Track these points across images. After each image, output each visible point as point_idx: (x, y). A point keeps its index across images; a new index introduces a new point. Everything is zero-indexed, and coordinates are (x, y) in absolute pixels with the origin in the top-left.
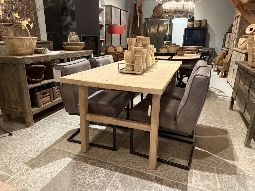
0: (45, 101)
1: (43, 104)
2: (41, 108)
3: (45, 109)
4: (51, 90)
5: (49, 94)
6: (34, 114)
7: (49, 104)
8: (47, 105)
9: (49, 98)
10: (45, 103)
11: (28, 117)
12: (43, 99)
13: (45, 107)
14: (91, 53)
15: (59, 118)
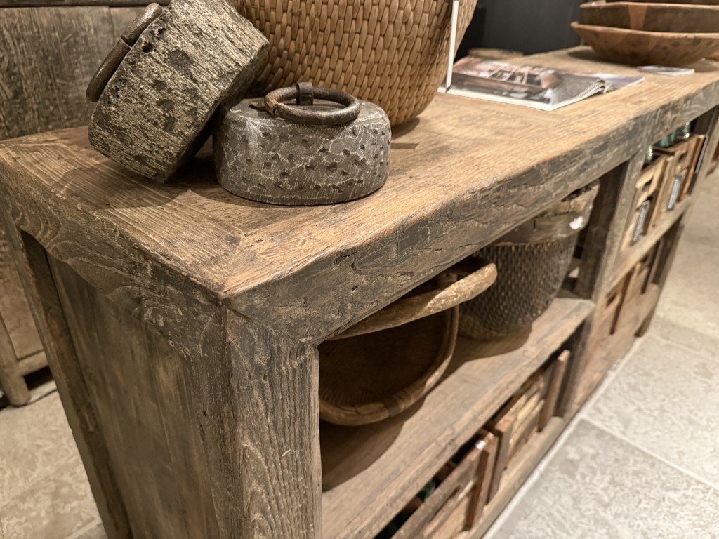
4: (490, 458)
5: (470, 485)
9: (463, 513)
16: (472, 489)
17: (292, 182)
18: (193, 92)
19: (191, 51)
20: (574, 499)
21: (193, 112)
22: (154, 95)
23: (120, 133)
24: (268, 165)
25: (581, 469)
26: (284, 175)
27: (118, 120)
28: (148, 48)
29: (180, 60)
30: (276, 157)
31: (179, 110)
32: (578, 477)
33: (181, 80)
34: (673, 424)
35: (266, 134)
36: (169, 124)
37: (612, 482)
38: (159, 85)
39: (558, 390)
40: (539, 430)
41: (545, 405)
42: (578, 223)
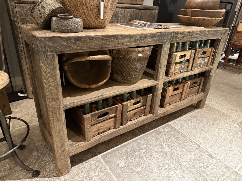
0: (103, 128)
2: (90, 144)
3: (100, 142)
4: (118, 109)
5: (114, 115)
6: (71, 155)
10: (101, 131)
11: (58, 160)
12: (98, 125)
13: (99, 139)
14: (222, 34)
15: (127, 166)
16: (115, 117)
17: (58, 28)
18: (45, 12)
19: (45, 6)
20: (156, 139)
21: (44, 15)
22: (39, 12)
23: (34, 18)
24: (55, 25)
25: (162, 133)
26: (57, 27)
27: (34, 16)
28: (38, 5)
29: (43, 7)
30: (56, 24)
31: (42, 15)
32: (160, 135)
33: (43, 10)
34: (196, 130)
35: (55, 20)
36: (41, 17)
37: (170, 138)
38: (40, 11)
39: (150, 105)
40: (145, 115)
41: (145, 108)
42: (140, 55)
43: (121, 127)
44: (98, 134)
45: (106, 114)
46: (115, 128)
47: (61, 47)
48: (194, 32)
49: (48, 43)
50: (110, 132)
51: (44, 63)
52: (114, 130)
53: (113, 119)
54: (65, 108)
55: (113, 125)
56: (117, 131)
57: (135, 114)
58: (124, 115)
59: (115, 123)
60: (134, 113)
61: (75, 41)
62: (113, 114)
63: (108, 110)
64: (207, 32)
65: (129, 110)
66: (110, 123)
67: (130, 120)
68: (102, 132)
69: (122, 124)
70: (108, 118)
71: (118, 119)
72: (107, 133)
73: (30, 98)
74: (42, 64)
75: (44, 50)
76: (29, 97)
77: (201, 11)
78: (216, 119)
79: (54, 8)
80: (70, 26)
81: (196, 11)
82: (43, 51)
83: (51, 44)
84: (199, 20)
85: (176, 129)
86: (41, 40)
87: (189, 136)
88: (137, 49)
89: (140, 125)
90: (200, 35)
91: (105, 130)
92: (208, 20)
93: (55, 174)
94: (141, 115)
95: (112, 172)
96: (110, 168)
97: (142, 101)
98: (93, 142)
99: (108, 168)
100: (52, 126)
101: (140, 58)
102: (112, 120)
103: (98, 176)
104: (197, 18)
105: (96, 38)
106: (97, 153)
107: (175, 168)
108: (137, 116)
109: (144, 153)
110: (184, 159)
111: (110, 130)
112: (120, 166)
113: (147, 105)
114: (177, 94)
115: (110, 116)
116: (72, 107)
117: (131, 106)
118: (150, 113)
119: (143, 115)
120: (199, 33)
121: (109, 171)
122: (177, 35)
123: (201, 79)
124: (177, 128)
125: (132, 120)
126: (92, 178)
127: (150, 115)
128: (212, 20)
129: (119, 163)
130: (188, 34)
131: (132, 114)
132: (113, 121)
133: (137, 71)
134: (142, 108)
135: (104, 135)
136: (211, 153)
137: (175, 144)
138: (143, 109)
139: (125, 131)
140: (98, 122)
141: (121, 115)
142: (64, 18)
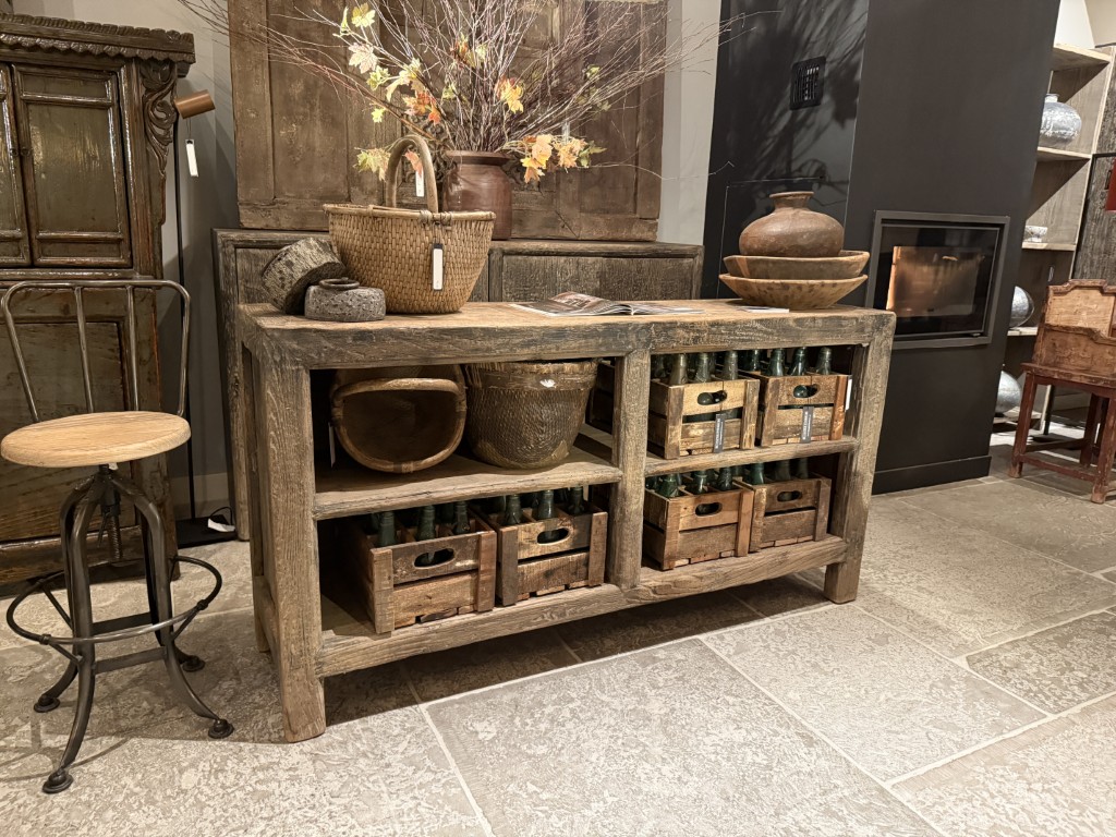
0: (434, 601)
1: (413, 621)
2: (390, 646)
3: (421, 651)
4: (483, 542)
5: (470, 562)
6: (328, 671)
7: (459, 625)
8: (436, 632)
9: (468, 589)
10: (427, 612)
11: (287, 681)
12: (419, 588)
13: (421, 638)
14: (868, 329)
15: (502, 737)
16: (474, 571)
17: (319, 311)
18: (292, 276)
19: (294, 262)
21: (291, 282)
22: (279, 275)
24: (314, 303)
26: (318, 307)
28: (280, 259)
30: (316, 301)
31: (286, 282)
33: (288, 270)
34: (793, 663)
35: (315, 292)
36: (283, 287)
37: (680, 678)
38: (281, 272)
39: (602, 550)
40: (587, 586)
41: (588, 559)
42: (549, 384)
43: (497, 611)
44: (418, 620)
45: (444, 555)
46: (475, 611)
47: (319, 354)
48: (735, 323)
49: (287, 343)
50: (457, 620)
51: (273, 390)
52: (472, 617)
53: (467, 577)
54: (319, 517)
55: (469, 598)
56: (483, 622)
57: (548, 574)
58: (507, 570)
59: (475, 594)
60: (544, 569)
61: (354, 339)
62: (466, 558)
63: (451, 542)
64: (791, 323)
65: (523, 555)
66: (456, 589)
67: (533, 595)
68: (432, 618)
69: (499, 602)
70: (451, 569)
71: (483, 577)
72: (446, 623)
73: (242, 538)
74: (269, 392)
75: (278, 359)
76: (240, 536)
77: (774, 262)
78: (888, 636)
79: (314, 266)
80: (347, 305)
81: (758, 261)
82: (275, 362)
83: (296, 346)
84: (770, 287)
85: (714, 655)
86: (273, 335)
87: (756, 679)
88: (535, 366)
89: (568, 618)
90: (766, 332)
91: (440, 610)
92: (800, 287)
93: (277, 736)
94: (575, 584)
95: (451, 748)
96: (447, 739)
97: (572, 530)
98: (399, 644)
99: (440, 738)
100: (280, 562)
101: (548, 391)
102: (465, 582)
103: (403, 753)
104: (763, 284)
105: (410, 334)
106: (417, 698)
107: (663, 759)
108: (559, 585)
109: (572, 711)
110: (707, 740)
111: (457, 614)
112: (481, 736)
113: (592, 548)
114: (716, 527)
115: (458, 564)
116: (338, 516)
117: (533, 542)
118: (607, 580)
119: (582, 583)
120: (758, 325)
121: (443, 745)
122: (670, 333)
123: (819, 485)
124: (722, 654)
125: (539, 593)
126: (382, 755)
127: (607, 588)
128: (812, 286)
129: (479, 729)
130: (714, 329)
131: (536, 572)
132: (468, 584)
133: (544, 429)
134: (576, 556)
135: (437, 627)
136: (817, 731)
137: (693, 696)
138: (579, 560)
139: (510, 627)
140: (416, 578)
141: (494, 567)
142: (334, 288)
